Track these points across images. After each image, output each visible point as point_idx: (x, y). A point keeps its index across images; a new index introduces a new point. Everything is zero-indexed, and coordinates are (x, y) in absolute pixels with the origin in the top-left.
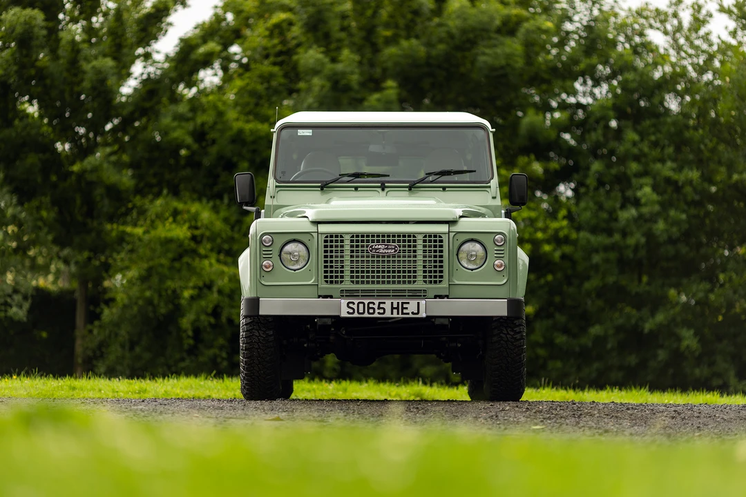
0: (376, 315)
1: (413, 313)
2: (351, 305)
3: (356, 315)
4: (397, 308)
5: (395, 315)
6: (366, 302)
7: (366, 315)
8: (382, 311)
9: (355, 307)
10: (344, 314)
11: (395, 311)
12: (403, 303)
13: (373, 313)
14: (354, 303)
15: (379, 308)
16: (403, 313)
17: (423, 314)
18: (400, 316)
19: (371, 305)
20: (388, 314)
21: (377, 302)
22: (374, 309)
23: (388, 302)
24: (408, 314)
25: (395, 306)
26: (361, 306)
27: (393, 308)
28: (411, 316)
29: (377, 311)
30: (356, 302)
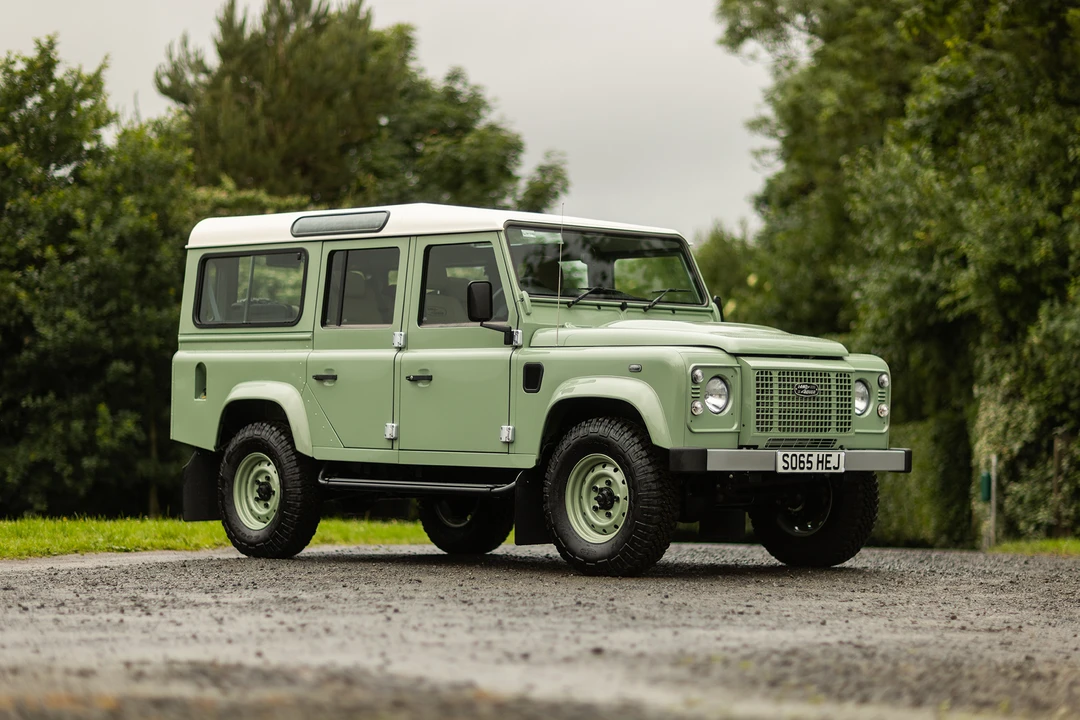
0: (805, 470)
1: (835, 468)
2: (786, 458)
3: (790, 470)
4: (822, 462)
5: (820, 471)
6: (798, 454)
7: (798, 470)
8: (809, 465)
9: (789, 460)
10: (780, 470)
11: (820, 465)
12: (827, 455)
13: (803, 468)
14: (787, 455)
15: (809, 462)
16: (827, 468)
17: (842, 470)
18: (824, 471)
19: (802, 459)
20: (814, 470)
21: (806, 454)
22: (803, 462)
23: (815, 454)
24: (830, 468)
25: (820, 459)
26: (794, 458)
27: (819, 462)
28: (833, 471)
29: (806, 465)
30: (790, 454)
